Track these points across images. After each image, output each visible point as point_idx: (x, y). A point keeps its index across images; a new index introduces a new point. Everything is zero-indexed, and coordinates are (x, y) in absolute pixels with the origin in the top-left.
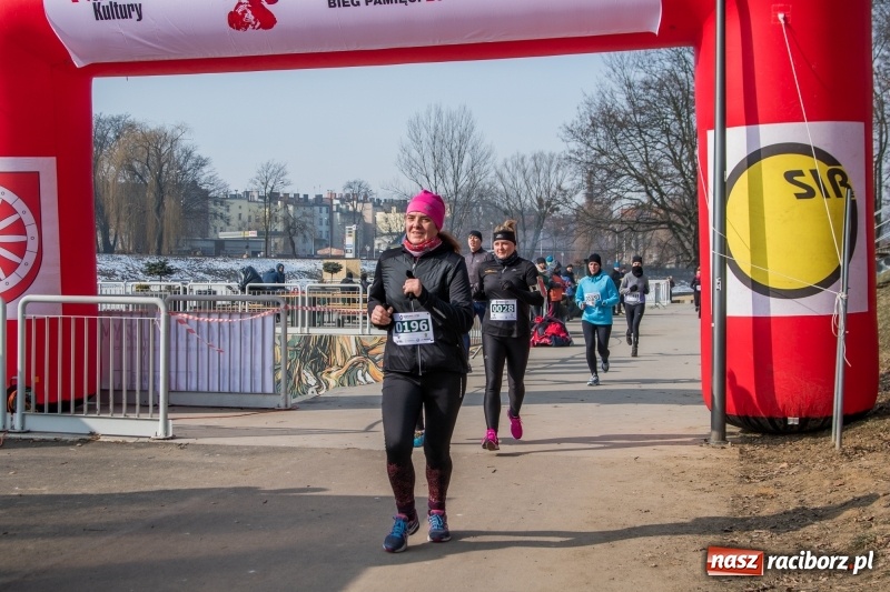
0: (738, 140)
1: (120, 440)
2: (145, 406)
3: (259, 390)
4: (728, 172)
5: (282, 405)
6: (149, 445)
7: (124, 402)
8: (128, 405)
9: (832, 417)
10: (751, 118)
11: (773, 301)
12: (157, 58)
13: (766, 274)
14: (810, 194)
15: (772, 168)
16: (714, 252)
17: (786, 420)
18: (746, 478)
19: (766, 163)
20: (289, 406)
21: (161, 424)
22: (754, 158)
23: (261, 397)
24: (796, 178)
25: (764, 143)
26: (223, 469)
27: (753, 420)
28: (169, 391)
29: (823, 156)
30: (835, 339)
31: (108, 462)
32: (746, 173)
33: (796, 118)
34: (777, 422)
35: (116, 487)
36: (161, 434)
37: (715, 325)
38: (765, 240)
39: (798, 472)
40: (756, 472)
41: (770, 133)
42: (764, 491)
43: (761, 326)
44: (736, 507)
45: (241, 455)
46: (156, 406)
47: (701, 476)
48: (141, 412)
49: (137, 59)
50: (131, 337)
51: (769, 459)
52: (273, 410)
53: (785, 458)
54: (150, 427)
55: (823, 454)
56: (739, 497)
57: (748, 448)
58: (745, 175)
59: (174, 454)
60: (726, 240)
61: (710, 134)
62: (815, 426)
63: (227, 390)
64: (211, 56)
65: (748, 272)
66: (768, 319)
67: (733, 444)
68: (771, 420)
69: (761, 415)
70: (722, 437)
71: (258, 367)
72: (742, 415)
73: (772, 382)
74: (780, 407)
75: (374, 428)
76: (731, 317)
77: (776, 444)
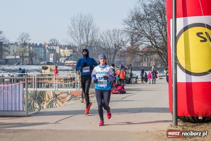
0: (181, 22)
3: (18, 110)
4: (177, 33)
5: (26, 115)
10: (185, 15)
11: (193, 77)
13: (191, 67)
14: (205, 40)
15: (192, 32)
16: (173, 61)
17: (198, 118)
18: (184, 137)
19: (190, 30)
20: (28, 115)
22: (186, 28)
23: (18, 112)
24: (200, 35)
25: (189, 23)
27: (187, 118)
29: (209, 27)
33: (200, 14)
34: (195, 119)
37: (173, 85)
38: (190, 56)
41: (191, 20)
43: (189, 86)
52: (23, 116)
57: (185, 127)
60: (177, 56)
61: (171, 20)
62: (208, 120)
63: (6, 110)
65: (184, 67)
66: (191, 83)
67: (180, 126)
68: (193, 118)
69: (190, 116)
70: (176, 124)
71: (18, 102)
72: (183, 116)
73: (193, 104)
74: (196, 113)
75: (59, 122)
76: (179, 83)
77: (195, 126)
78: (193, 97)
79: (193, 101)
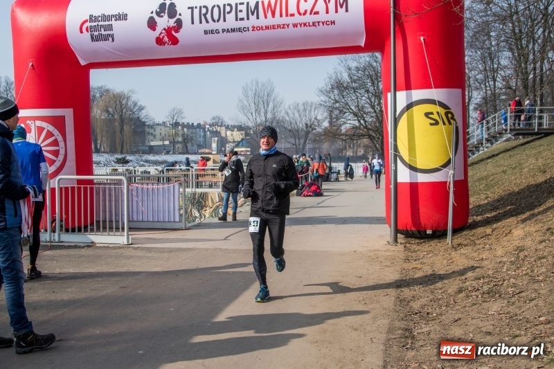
0: (402, 98)
1: (106, 245)
2: (117, 229)
3: (172, 220)
4: (398, 113)
5: (184, 227)
6: (120, 248)
7: (108, 227)
8: (109, 228)
9: (447, 230)
10: (408, 87)
11: (419, 175)
12: (121, 60)
13: (416, 161)
14: (437, 123)
15: (418, 111)
16: (391, 152)
17: (426, 231)
18: (407, 260)
19: (415, 109)
20: (187, 228)
21: (125, 238)
22: (409, 106)
23: (173, 223)
24: (430, 116)
25: (414, 99)
26: (156, 259)
27: (410, 232)
28: (129, 221)
29: (442, 105)
30: (449, 193)
31: (100, 256)
32: (406, 114)
33: (429, 87)
34: (422, 233)
35: (105, 269)
36: (126, 243)
37: (392, 186)
38: (415, 145)
39: (431, 257)
40: (412, 257)
41: (417, 94)
42: (416, 266)
43: (414, 187)
44: (403, 274)
45: (164, 252)
46: (123, 229)
47: (386, 259)
48: (116, 231)
49: (111, 60)
50: (110, 195)
51: (418, 250)
52: (179, 229)
53: (426, 250)
54: (120, 239)
55: (444, 247)
56: (404, 269)
57: (408, 245)
58: (405, 115)
59: (133, 253)
60: (397, 145)
61: (389, 94)
62: (439, 234)
63: (157, 220)
64: (147, 58)
65: (407, 160)
66: (417, 183)
67: (401, 243)
68: (419, 232)
69: (414, 229)
70: (396, 240)
71: (172, 209)
72: (405, 229)
73: (419, 213)
74: (423, 225)
75: (229, 238)
76: (400, 183)
77: (421, 243)
78: (420, 204)
79: (419, 209)
